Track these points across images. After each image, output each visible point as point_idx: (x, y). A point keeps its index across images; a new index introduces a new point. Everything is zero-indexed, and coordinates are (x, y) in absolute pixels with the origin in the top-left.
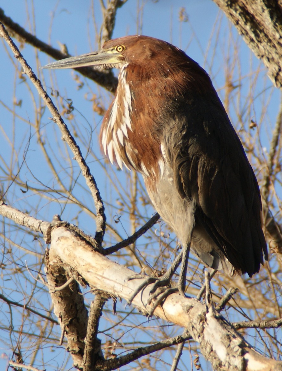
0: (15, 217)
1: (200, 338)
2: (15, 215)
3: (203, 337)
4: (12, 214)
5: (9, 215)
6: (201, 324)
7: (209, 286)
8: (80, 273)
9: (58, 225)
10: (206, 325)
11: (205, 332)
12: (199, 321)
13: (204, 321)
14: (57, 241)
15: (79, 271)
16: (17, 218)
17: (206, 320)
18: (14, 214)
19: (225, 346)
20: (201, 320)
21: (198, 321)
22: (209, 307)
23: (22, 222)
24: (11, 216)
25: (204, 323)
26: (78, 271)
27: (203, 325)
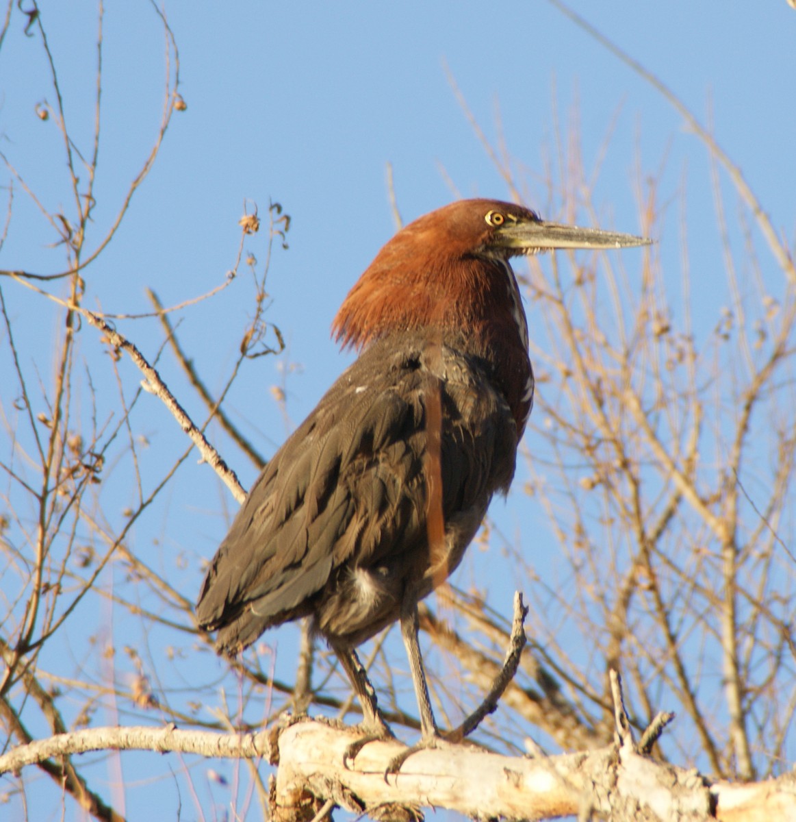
0: (202, 744)
1: (612, 797)
2: (202, 739)
3: (618, 793)
4: (194, 739)
5: (188, 743)
6: (611, 769)
7: (620, 697)
8: (346, 784)
9: (292, 721)
10: (622, 770)
11: (620, 783)
12: (606, 764)
13: (617, 763)
14: (293, 741)
15: (344, 780)
16: (204, 743)
17: (620, 762)
18: (199, 739)
19: (667, 787)
20: (611, 763)
21: (603, 766)
22: (623, 736)
23: (217, 746)
24: (193, 745)
25: (616, 768)
26: (342, 781)
27: (614, 772)
